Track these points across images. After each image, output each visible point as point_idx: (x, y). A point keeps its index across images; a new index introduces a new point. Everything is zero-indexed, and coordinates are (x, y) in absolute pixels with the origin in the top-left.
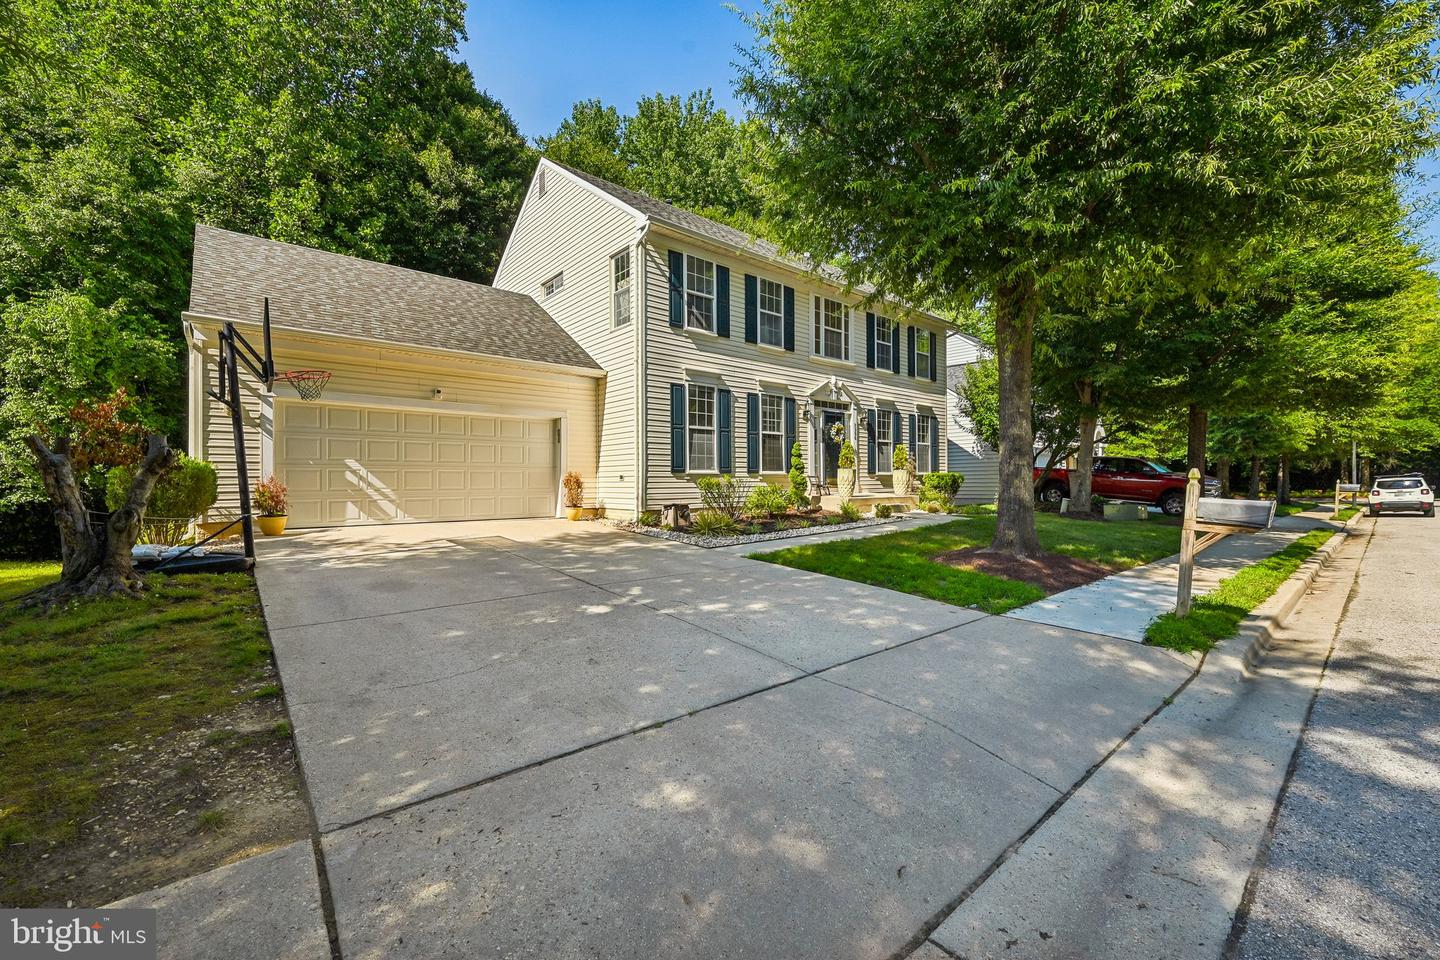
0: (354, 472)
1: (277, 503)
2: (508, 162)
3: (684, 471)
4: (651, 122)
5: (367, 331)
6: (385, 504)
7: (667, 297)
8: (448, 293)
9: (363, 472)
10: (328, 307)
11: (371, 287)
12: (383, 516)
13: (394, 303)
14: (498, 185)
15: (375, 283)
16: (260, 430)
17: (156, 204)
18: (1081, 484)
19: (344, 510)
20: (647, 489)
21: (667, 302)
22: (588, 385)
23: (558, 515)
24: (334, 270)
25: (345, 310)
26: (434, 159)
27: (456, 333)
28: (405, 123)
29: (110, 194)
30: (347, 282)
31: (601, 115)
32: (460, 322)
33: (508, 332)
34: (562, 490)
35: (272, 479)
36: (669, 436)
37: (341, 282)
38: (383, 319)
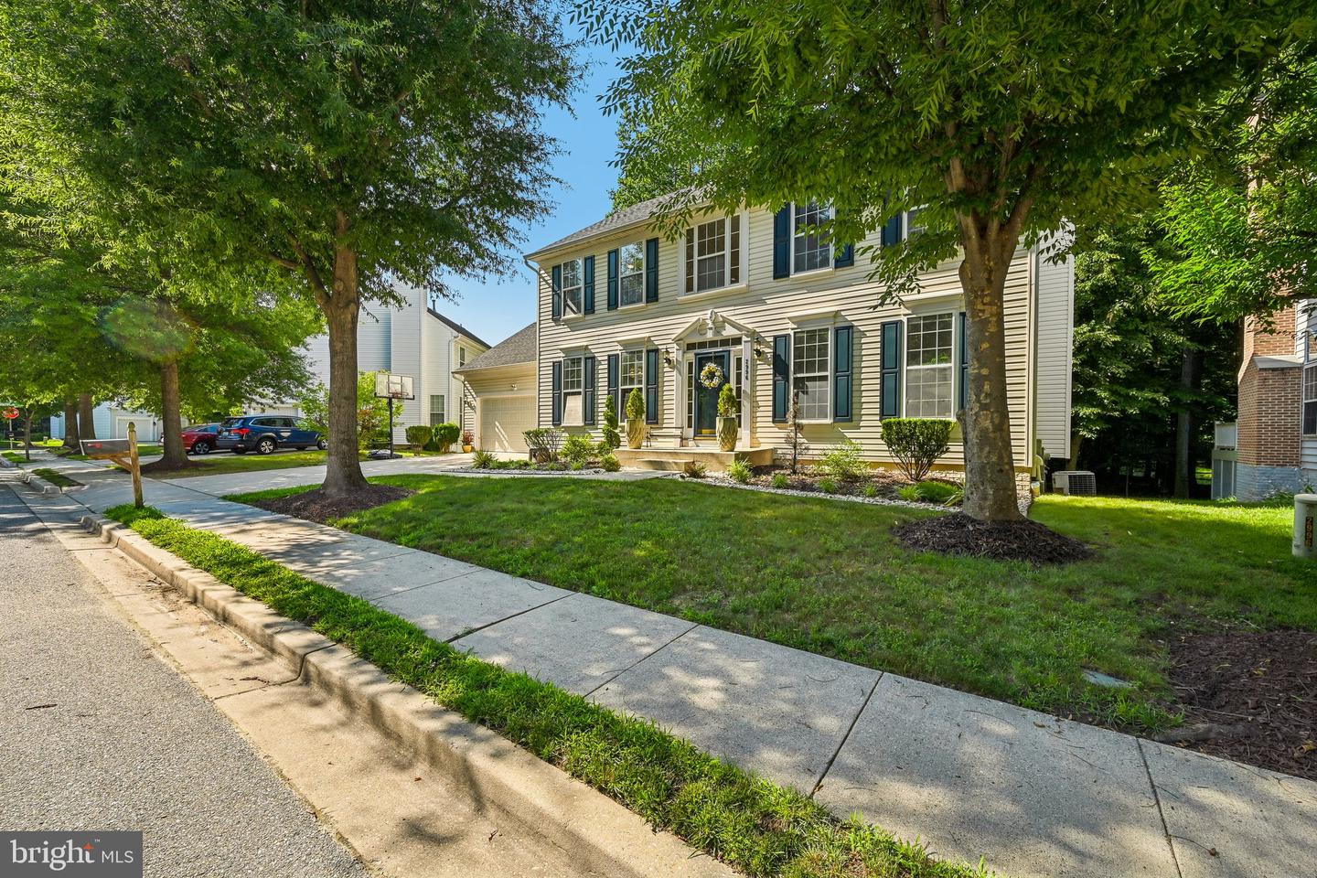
1: (468, 440)
3: (560, 424)
6: (505, 442)
7: (551, 301)
36: (551, 400)
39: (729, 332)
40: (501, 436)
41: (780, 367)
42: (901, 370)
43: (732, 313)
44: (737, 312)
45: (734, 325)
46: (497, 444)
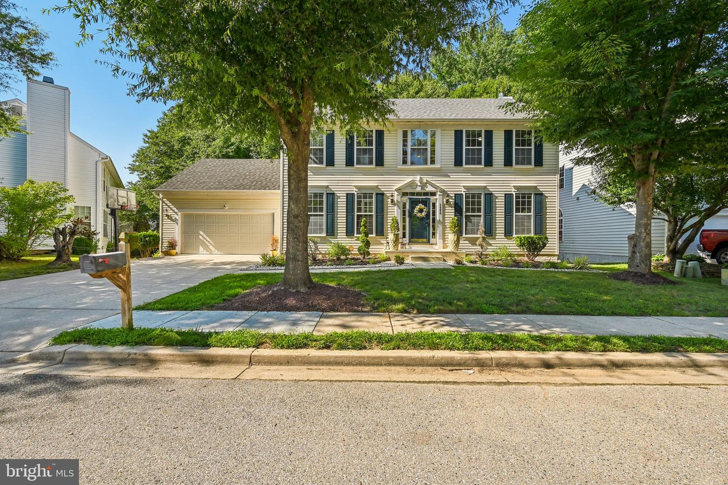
39: (430, 189)
40: (207, 243)
41: (458, 210)
42: (513, 215)
43: (431, 179)
44: (434, 179)
45: (433, 185)
46: (201, 249)
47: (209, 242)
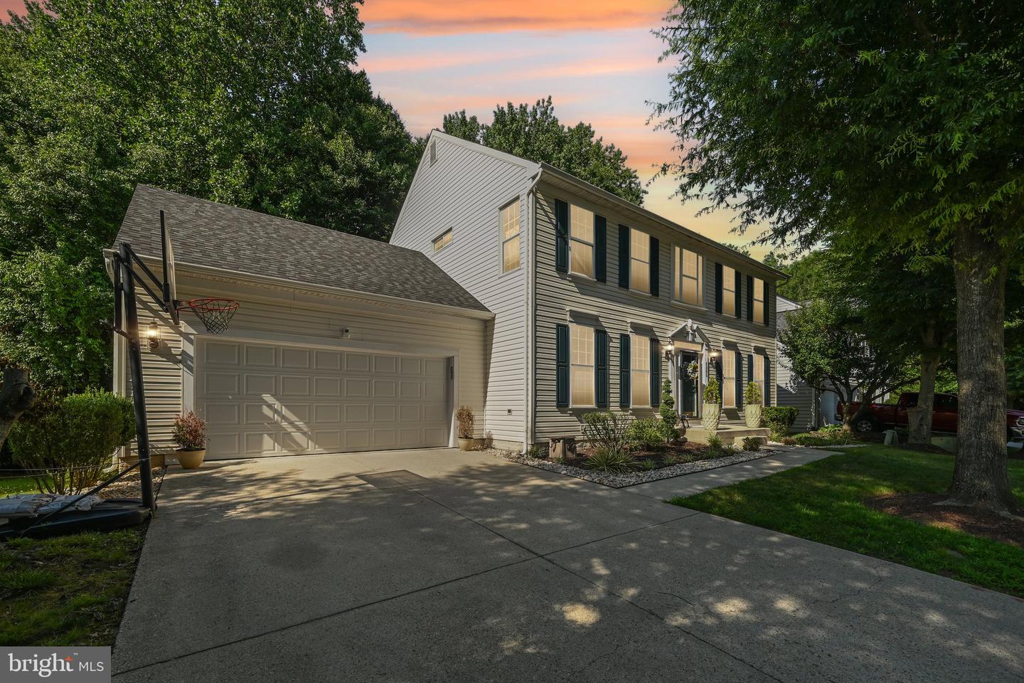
0: (270, 406)
1: (195, 438)
2: (398, 151)
3: (567, 406)
4: (505, 126)
5: (282, 273)
6: (297, 436)
7: (554, 243)
8: (353, 247)
9: (277, 406)
10: (248, 252)
11: (287, 238)
12: (296, 447)
13: (307, 252)
14: (390, 168)
15: (291, 235)
16: (181, 366)
17: (118, 180)
18: (922, 419)
19: (260, 442)
20: (535, 422)
21: (554, 248)
22: (477, 326)
23: (451, 445)
24: (256, 224)
25: (263, 255)
26: (340, 145)
27: (361, 278)
28: (318, 118)
29: (81, 171)
30: (267, 233)
31: (465, 123)
32: (365, 269)
33: (407, 279)
34: (454, 422)
35: (191, 414)
36: (555, 372)
37: (262, 234)
38: (297, 263)
39: (698, 340)
40: (284, 424)
46: (267, 441)
47: (291, 423)
